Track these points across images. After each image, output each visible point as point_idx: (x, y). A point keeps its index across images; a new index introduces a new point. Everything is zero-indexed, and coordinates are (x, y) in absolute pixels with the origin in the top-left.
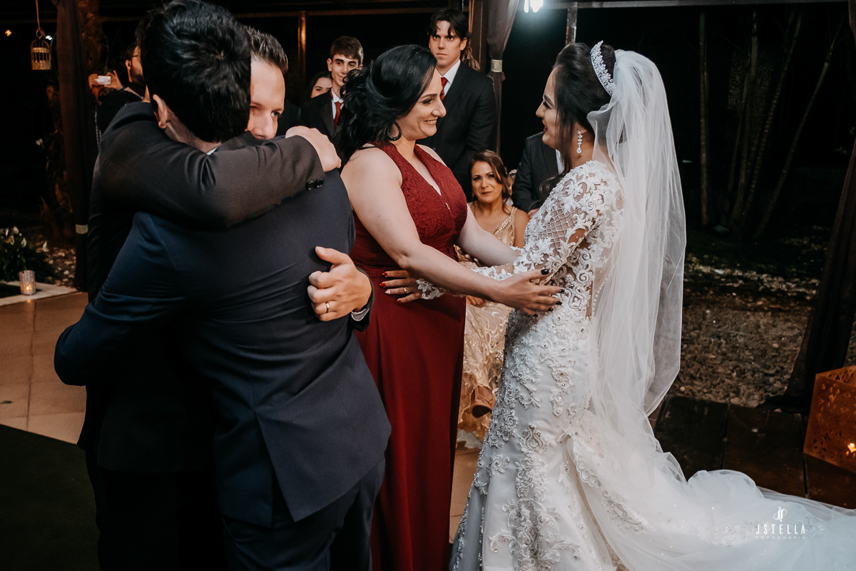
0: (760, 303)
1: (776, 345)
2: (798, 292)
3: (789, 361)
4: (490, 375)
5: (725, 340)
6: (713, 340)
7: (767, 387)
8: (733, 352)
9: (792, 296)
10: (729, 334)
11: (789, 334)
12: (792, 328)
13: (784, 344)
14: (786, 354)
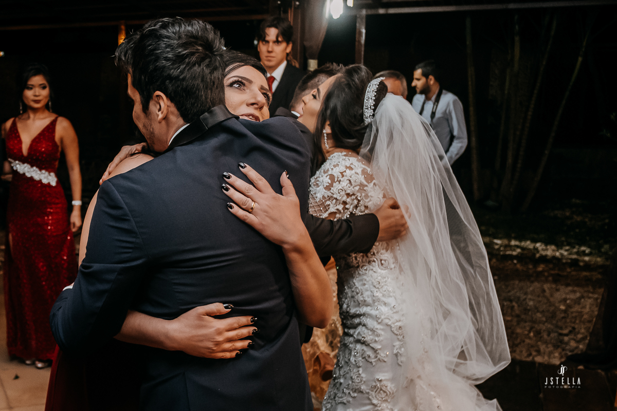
0: (540, 269)
1: (563, 307)
2: (571, 259)
3: (577, 322)
4: (327, 341)
5: (517, 303)
6: (505, 304)
7: (564, 346)
8: (525, 314)
9: (566, 263)
10: (519, 298)
11: (572, 296)
12: (574, 292)
13: (569, 307)
14: (574, 315)
